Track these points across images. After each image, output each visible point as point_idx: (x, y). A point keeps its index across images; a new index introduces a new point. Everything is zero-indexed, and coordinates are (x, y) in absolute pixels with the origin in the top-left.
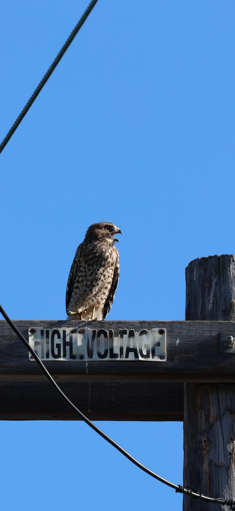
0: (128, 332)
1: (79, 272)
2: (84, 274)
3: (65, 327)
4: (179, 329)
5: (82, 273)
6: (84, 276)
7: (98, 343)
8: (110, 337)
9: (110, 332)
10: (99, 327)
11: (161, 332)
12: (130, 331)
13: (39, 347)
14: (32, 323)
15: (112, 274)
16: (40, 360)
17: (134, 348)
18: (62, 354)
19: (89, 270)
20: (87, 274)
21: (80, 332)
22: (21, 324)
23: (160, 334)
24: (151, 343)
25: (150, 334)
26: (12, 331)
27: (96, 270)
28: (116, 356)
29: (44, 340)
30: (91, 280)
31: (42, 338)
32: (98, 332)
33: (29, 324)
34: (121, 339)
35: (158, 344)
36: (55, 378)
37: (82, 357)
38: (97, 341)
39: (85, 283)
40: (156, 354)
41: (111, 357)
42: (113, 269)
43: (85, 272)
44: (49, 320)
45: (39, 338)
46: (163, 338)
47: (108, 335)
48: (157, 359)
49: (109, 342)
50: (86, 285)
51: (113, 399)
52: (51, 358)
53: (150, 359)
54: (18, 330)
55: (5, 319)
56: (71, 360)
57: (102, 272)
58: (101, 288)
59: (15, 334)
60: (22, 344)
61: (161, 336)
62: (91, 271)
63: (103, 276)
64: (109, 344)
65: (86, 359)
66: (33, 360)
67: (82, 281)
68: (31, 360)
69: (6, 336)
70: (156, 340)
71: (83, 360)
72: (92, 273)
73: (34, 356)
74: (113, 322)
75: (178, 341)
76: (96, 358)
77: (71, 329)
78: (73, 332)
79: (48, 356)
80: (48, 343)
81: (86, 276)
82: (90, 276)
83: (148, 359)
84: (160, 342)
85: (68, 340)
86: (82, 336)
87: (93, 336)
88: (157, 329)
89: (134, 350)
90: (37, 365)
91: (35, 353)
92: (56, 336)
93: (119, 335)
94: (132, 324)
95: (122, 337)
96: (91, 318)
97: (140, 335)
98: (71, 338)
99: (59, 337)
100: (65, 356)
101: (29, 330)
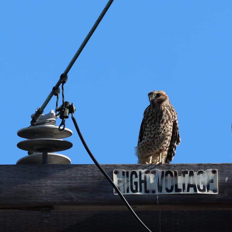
0: (189, 172)
1: (146, 128)
2: (149, 129)
3: (141, 169)
4: (227, 170)
5: (148, 129)
6: (149, 131)
7: (166, 181)
8: (175, 176)
9: (175, 172)
10: (167, 169)
11: (214, 172)
12: (190, 172)
13: (121, 184)
14: (115, 166)
15: (171, 129)
16: (122, 194)
17: (194, 184)
18: (139, 190)
19: (153, 127)
20: (151, 130)
21: (152, 173)
22: (107, 167)
23: (213, 174)
24: (206, 180)
25: (206, 174)
26: (100, 172)
27: (158, 126)
28: (179, 190)
29: (124, 179)
30: (154, 134)
31: (124, 178)
32: (166, 173)
33: (113, 167)
34: (184, 178)
35: (212, 181)
36: (134, 208)
37: (154, 192)
38: (165, 179)
39: (149, 136)
40: (210, 189)
41: (176, 191)
42: (172, 125)
43: (150, 128)
44: (128, 164)
45: (121, 178)
46: (216, 176)
47: (174, 174)
48: (211, 192)
49: (174, 180)
50: (150, 137)
51: (178, 223)
52: (131, 193)
53: (206, 192)
54: (105, 172)
55: (94, 164)
56: (146, 194)
57: (162, 128)
58: (162, 139)
59: (102, 175)
60: (109, 182)
61: (214, 175)
62: (155, 127)
63: (163, 130)
64: (174, 181)
65: (157, 193)
66: (117, 194)
67: (148, 135)
68: (115, 194)
69: (96, 177)
70: (210, 178)
71: (155, 194)
72: (155, 129)
73: (117, 191)
74: (177, 165)
75: (227, 179)
76: (164, 192)
77: (145, 170)
78: (147, 172)
79: (128, 191)
80: (128, 181)
81: (150, 131)
82: (154, 131)
83: (204, 192)
84: (213, 180)
85: (143, 179)
86: (154, 176)
87: (162, 175)
88: (211, 170)
89: (194, 186)
90: (120, 198)
91: (118, 189)
92: (134, 176)
93: (182, 175)
94: (191, 166)
95: (184, 176)
96: (159, 161)
97: (198, 175)
98: (145, 177)
99: (136, 177)
100: (141, 191)
101: (114, 171)
